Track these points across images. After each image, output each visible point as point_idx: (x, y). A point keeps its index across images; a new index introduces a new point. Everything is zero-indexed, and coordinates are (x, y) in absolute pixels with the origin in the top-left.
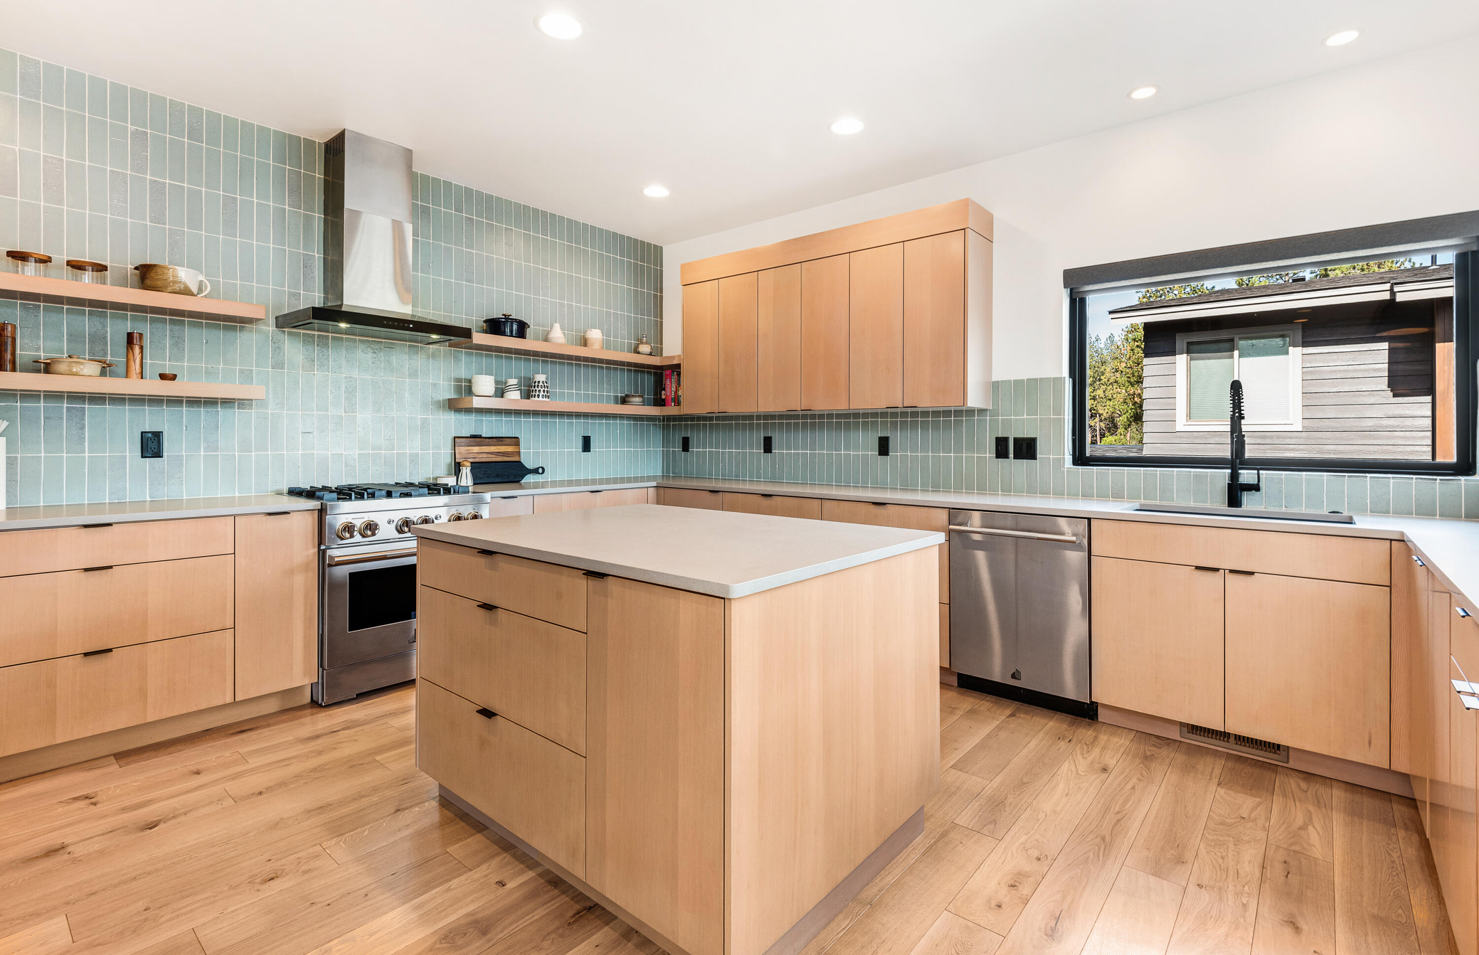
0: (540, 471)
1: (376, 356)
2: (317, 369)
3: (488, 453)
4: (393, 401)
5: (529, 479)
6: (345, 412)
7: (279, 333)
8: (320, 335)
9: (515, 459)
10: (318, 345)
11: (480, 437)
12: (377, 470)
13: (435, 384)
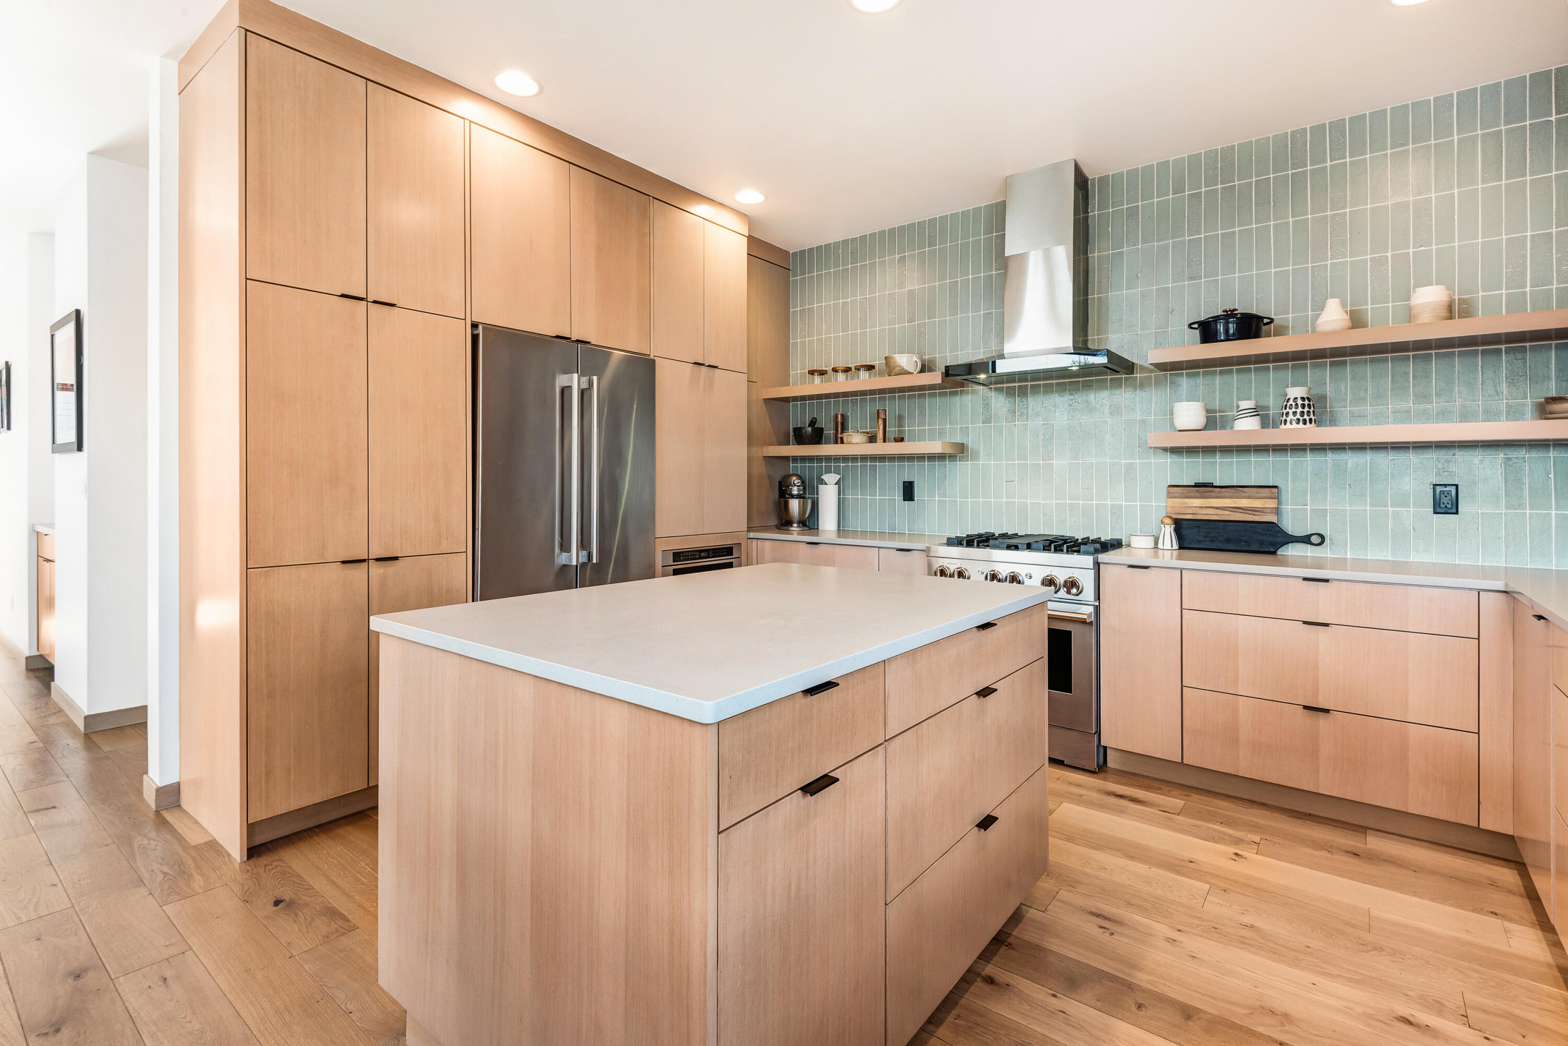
0: (1315, 539)
1: (1072, 398)
2: (1018, 419)
3: (1217, 508)
4: (1092, 444)
5: (1291, 551)
6: (1043, 460)
7: (988, 390)
8: (1020, 385)
9: (1272, 518)
10: (1018, 396)
11: (1210, 485)
12: (1075, 522)
13: (1144, 421)
